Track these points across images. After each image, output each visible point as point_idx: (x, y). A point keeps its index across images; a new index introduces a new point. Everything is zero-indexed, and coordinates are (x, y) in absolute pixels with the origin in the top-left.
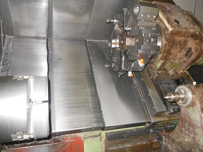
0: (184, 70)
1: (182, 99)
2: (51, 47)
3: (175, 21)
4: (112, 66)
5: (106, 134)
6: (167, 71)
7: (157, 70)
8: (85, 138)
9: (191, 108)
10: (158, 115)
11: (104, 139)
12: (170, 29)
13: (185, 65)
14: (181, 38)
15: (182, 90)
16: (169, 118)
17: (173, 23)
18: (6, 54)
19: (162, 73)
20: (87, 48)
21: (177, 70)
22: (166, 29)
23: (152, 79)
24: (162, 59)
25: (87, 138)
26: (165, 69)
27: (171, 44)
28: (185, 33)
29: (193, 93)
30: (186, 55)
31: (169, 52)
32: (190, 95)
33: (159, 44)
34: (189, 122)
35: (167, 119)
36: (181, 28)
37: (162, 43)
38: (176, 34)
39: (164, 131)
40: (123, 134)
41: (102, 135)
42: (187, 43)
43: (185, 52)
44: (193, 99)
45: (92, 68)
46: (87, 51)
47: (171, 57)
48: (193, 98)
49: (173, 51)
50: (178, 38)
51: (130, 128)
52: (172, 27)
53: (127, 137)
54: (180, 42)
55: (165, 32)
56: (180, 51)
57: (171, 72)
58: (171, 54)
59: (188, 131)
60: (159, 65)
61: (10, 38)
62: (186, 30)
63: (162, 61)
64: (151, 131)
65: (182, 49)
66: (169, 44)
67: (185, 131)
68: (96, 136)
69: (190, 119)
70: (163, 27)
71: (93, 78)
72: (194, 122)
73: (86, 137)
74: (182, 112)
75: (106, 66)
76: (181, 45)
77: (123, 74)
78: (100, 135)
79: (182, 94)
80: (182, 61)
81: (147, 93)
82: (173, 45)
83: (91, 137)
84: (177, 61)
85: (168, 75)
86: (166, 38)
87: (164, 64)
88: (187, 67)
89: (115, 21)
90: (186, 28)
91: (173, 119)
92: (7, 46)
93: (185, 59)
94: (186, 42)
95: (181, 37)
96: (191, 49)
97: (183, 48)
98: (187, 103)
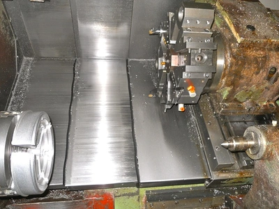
0: (268, 101)
1: (253, 147)
2: (79, 71)
3: (249, 27)
4: (160, 96)
5: (147, 192)
6: (240, 103)
7: (223, 102)
8: (115, 197)
9: (267, 161)
10: (222, 169)
11: (143, 199)
12: (239, 40)
13: (269, 94)
14: (258, 52)
15: (253, 134)
16: (241, 174)
17: (244, 31)
18: (21, 81)
19: (232, 106)
20: (128, 71)
21: (257, 102)
22: (233, 39)
23: (215, 115)
24: (227, 85)
25: (119, 196)
26: (236, 100)
27: (240, 62)
28: (265, 44)
29: (269, 139)
30: (269, 78)
31: (237, 75)
32: (263, 142)
33: (220, 62)
34: (267, 183)
35: (237, 175)
36: (257, 38)
37: (226, 61)
38: (249, 47)
39: (236, 193)
40: (171, 193)
41: (141, 193)
42: (269, 60)
43: (265, 74)
44: (267, 149)
45: (131, 99)
46: (128, 75)
47: (242, 81)
48: (268, 146)
49: (244, 73)
50: (251, 53)
51: (184, 186)
52: (240, 36)
53: (177, 199)
54: (256, 59)
55: (230, 45)
56: (257, 73)
57: (246, 104)
58: (241, 77)
59: (266, 197)
60: (225, 94)
61: (28, 60)
62: (265, 40)
63: (229, 89)
64: (216, 191)
65: (259, 69)
66: (237, 62)
67: (262, 196)
68: (132, 195)
69: (267, 179)
70: (228, 36)
71: (132, 112)
72: (273, 184)
73: (117, 195)
74: (256, 167)
75: (151, 96)
76: (257, 62)
77: (169, 107)
78: (138, 193)
79: (252, 140)
80: (262, 87)
81: (206, 135)
82: (244, 63)
83: (124, 195)
84: (254, 88)
85: (242, 108)
86: (231, 54)
87: (232, 93)
88: (273, 97)
89: (162, 31)
90: (265, 37)
91: (247, 176)
92: (24, 71)
93: (267, 84)
94: (266, 58)
95: (257, 50)
96: (276, 69)
97: (262, 68)
98: (260, 153)
